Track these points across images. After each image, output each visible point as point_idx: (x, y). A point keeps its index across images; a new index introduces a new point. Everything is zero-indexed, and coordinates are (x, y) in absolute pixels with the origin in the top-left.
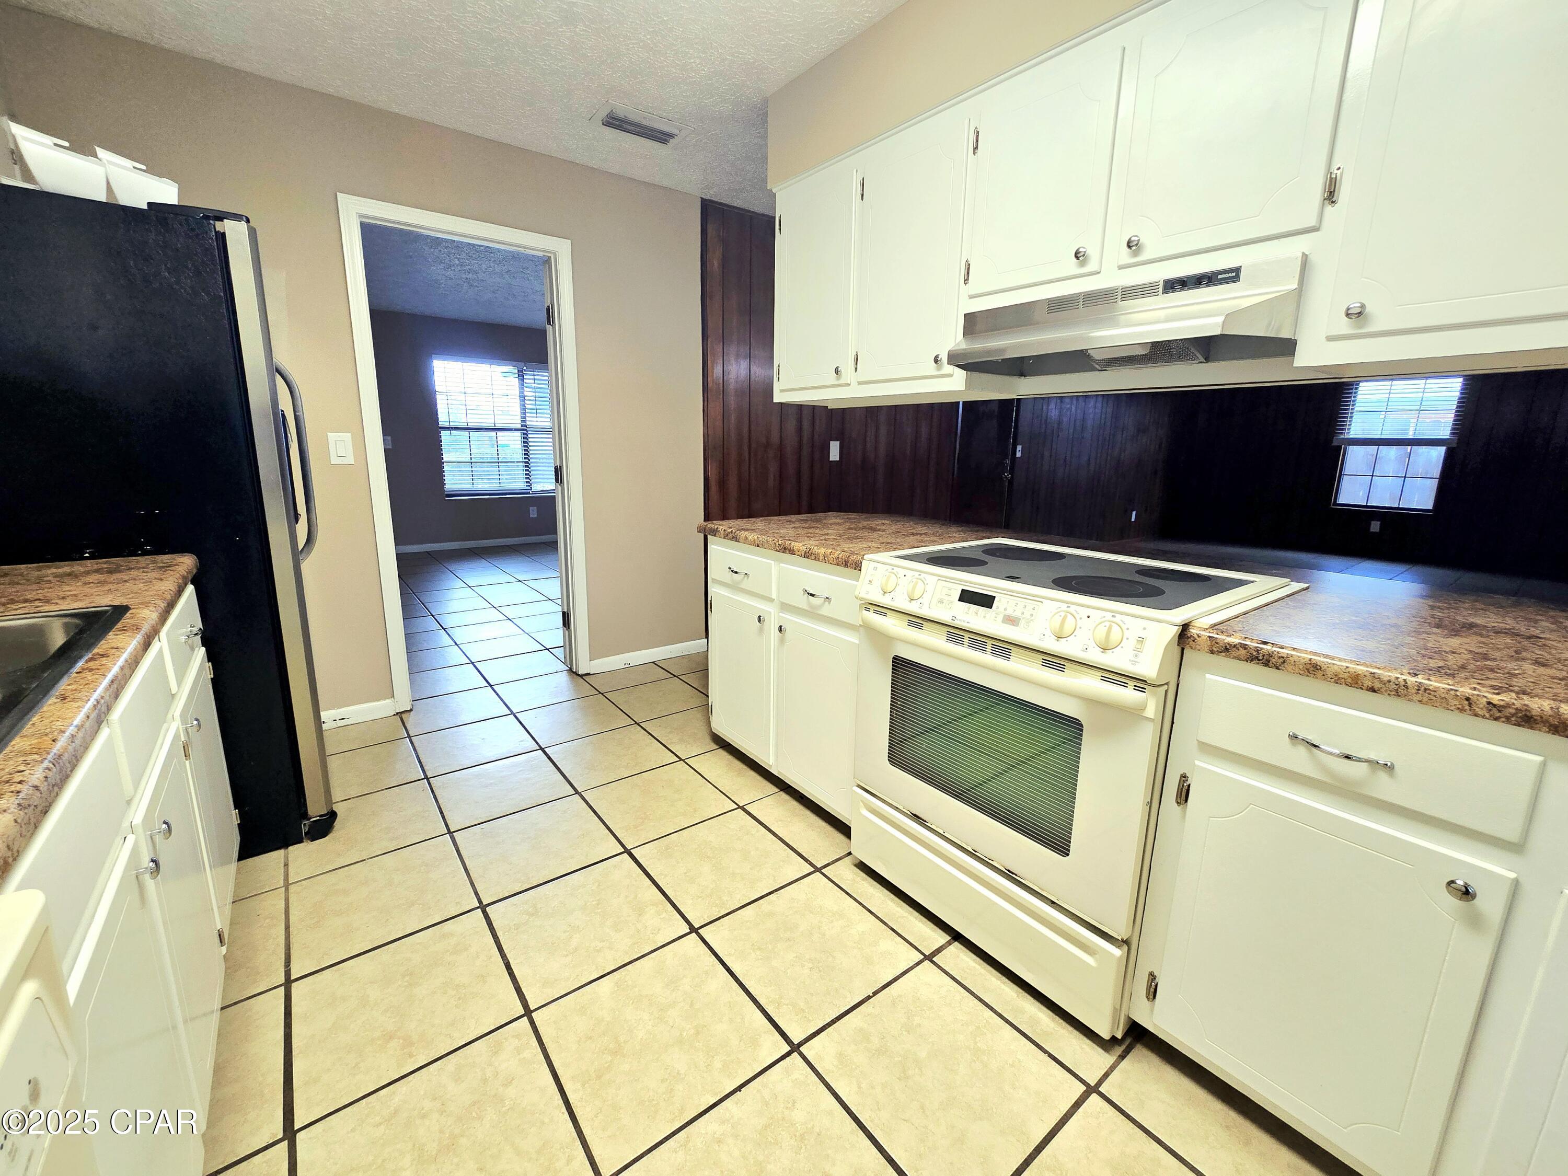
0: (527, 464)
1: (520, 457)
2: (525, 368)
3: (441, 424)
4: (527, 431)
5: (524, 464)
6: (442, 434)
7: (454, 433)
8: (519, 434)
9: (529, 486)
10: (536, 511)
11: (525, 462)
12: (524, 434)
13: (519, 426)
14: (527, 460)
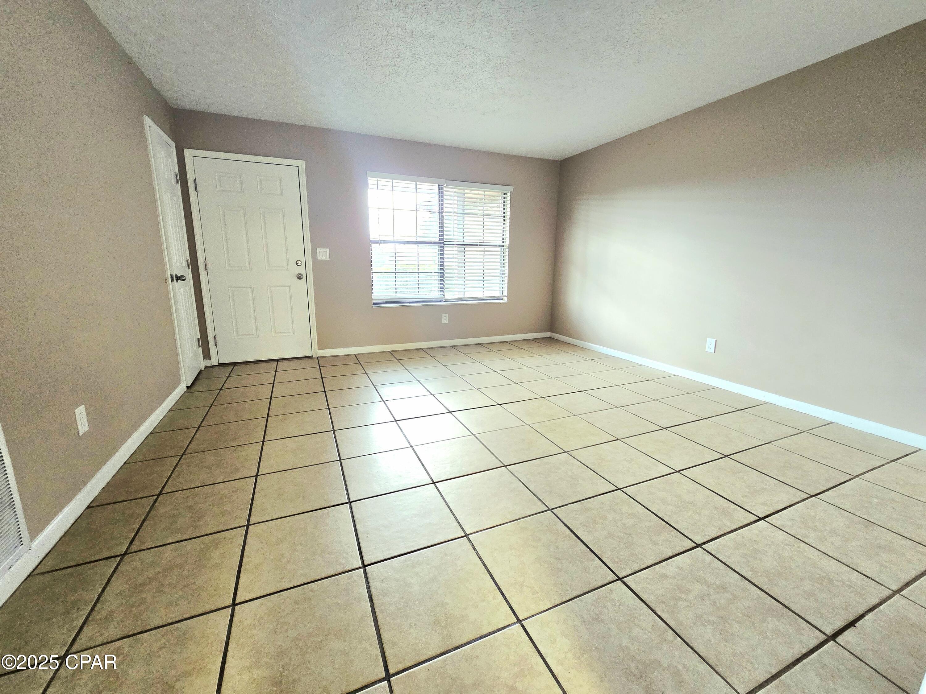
0: (442, 275)
1: (436, 267)
2: (446, 185)
3: (372, 238)
4: (444, 244)
5: (439, 275)
6: (372, 247)
7: (382, 245)
8: (437, 246)
9: (443, 294)
10: (447, 317)
11: (440, 273)
12: (440, 247)
13: (437, 240)
14: (442, 271)
